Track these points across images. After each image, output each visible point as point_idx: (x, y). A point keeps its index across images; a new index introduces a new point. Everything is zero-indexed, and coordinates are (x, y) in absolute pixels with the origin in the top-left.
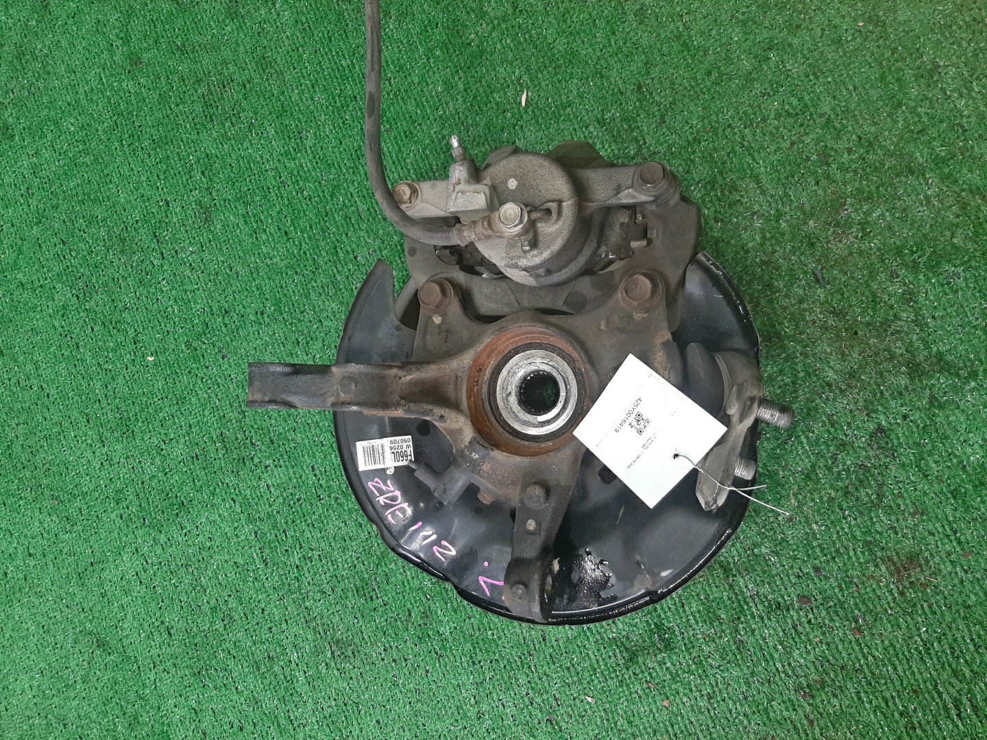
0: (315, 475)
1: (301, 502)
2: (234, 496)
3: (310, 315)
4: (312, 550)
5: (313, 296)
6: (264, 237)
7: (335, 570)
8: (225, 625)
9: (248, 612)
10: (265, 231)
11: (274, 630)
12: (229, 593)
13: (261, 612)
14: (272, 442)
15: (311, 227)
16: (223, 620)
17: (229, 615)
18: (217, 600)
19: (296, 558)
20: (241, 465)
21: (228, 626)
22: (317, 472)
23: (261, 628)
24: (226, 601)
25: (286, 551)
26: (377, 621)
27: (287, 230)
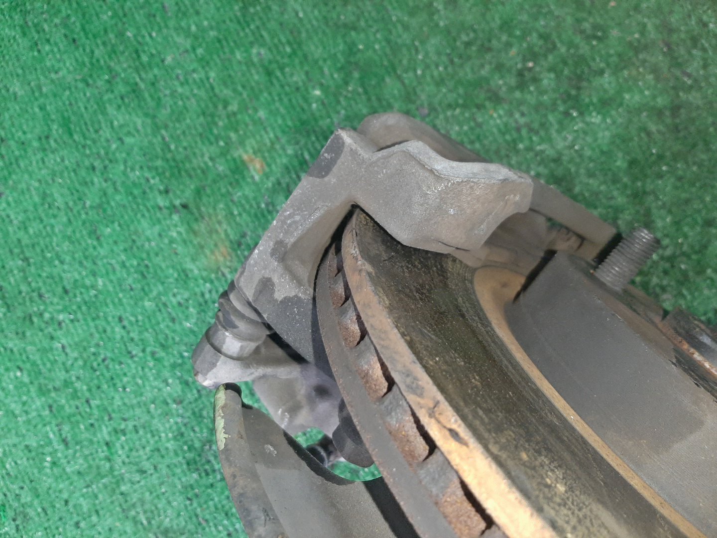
0: (124, 327)
1: (106, 362)
2: (20, 364)
3: (106, 133)
4: (125, 420)
5: (111, 110)
6: (47, 48)
7: (156, 442)
8: (17, 527)
9: (46, 505)
10: (48, 41)
11: (82, 525)
12: (22, 484)
13: (63, 503)
14: (66, 292)
15: (106, 31)
16: (14, 520)
17: (23, 512)
18: (5, 495)
19: (104, 433)
20: (28, 323)
21: (21, 527)
22: (126, 323)
23: (65, 524)
24: (17, 495)
25: (92, 425)
26: (216, 499)
27: (76, 36)
